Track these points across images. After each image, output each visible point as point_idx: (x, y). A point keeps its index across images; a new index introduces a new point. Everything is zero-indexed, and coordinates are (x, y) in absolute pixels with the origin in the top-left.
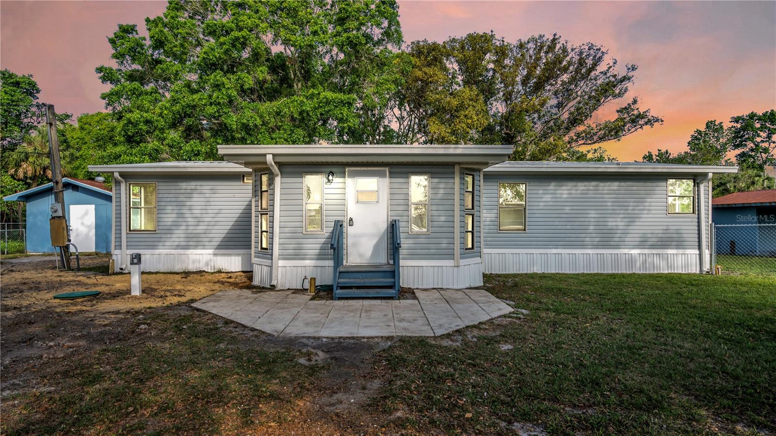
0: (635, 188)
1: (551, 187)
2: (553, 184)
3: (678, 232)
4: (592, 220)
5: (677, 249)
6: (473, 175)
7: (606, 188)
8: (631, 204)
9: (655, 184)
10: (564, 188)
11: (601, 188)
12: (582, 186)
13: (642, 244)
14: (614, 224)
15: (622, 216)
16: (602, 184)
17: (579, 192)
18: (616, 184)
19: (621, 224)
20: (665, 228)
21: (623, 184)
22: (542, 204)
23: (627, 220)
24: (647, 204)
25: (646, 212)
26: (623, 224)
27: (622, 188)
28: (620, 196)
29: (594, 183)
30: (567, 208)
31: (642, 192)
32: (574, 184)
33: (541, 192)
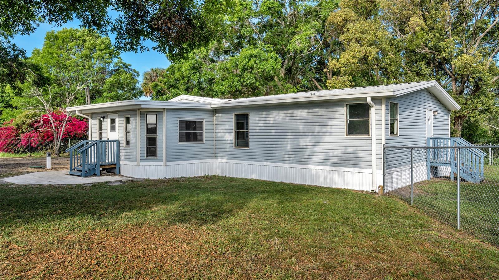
0: (320, 114)
1: (264, 116)
2: (264, 113)
3: (355, 152)
4: (289, 140)
5: (354, 167)
6: (156, 114)
7: (299, 114)
8: (317, 127)
9: (335, 110)
10: (271, 116)
11: (295, 115)
12: (282, 113)
13: (325, 162)
14: (304, 144)
15: (310, 137)
16: (295, 111)
17: (280, 119)
18: (306, 111)
19: (309, 144)
20: (343, 148)
21: (311, 110)
22: (258, 128)
23: (314, 141)
24: (329, 127)
25: (328, 134)
26: (311, 144)
27: (310, 114)
28: (309, 121)
29: (290, 111)
30: (273, 131)
31: (325, 117)
32: (277, 112)
33: (257, 119)
